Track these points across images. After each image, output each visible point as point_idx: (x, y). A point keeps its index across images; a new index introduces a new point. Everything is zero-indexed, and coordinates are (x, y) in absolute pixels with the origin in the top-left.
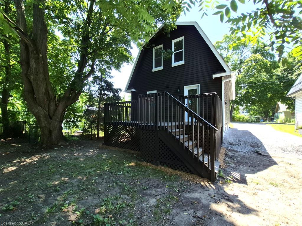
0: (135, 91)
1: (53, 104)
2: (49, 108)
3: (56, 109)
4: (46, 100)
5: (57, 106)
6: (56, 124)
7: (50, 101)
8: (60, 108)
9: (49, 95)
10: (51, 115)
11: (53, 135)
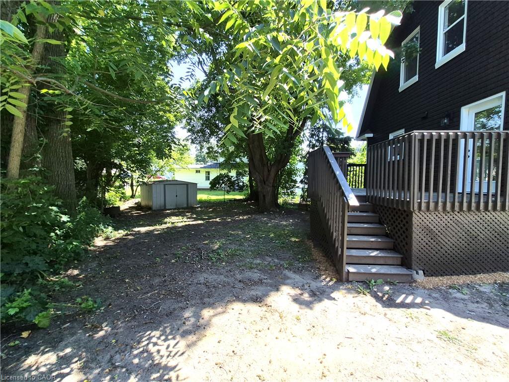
0: (372, 136)
1: (266, 170)
2: (263, 173)
3: (269, 175)
4: (261, 165)
5: (269, 171)
6: (269, 189)
7: (264, 167)
8: (273, 174)
9: (263, 160)
10: (265, 180)
11: (266, 199)
